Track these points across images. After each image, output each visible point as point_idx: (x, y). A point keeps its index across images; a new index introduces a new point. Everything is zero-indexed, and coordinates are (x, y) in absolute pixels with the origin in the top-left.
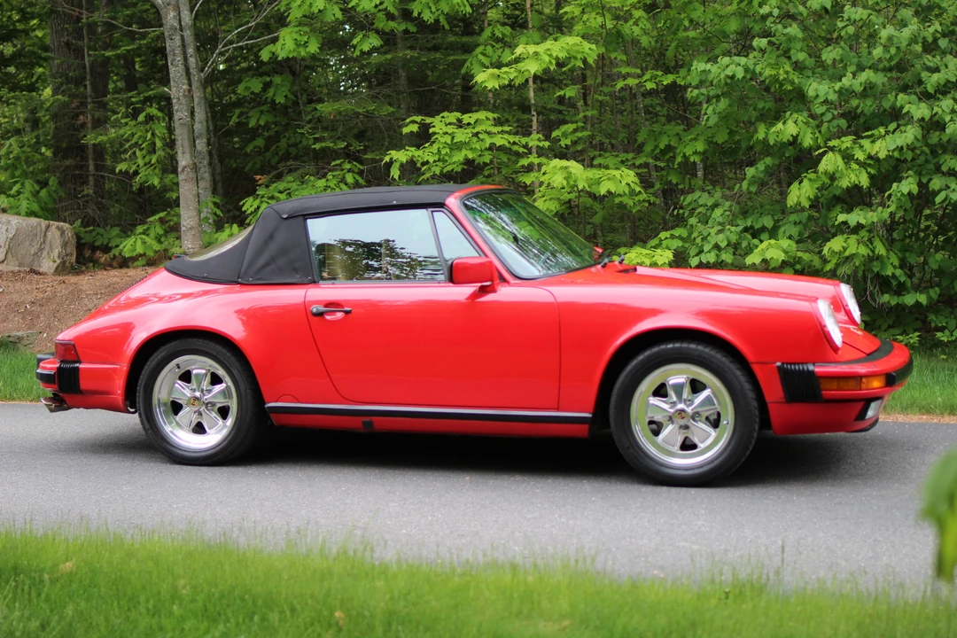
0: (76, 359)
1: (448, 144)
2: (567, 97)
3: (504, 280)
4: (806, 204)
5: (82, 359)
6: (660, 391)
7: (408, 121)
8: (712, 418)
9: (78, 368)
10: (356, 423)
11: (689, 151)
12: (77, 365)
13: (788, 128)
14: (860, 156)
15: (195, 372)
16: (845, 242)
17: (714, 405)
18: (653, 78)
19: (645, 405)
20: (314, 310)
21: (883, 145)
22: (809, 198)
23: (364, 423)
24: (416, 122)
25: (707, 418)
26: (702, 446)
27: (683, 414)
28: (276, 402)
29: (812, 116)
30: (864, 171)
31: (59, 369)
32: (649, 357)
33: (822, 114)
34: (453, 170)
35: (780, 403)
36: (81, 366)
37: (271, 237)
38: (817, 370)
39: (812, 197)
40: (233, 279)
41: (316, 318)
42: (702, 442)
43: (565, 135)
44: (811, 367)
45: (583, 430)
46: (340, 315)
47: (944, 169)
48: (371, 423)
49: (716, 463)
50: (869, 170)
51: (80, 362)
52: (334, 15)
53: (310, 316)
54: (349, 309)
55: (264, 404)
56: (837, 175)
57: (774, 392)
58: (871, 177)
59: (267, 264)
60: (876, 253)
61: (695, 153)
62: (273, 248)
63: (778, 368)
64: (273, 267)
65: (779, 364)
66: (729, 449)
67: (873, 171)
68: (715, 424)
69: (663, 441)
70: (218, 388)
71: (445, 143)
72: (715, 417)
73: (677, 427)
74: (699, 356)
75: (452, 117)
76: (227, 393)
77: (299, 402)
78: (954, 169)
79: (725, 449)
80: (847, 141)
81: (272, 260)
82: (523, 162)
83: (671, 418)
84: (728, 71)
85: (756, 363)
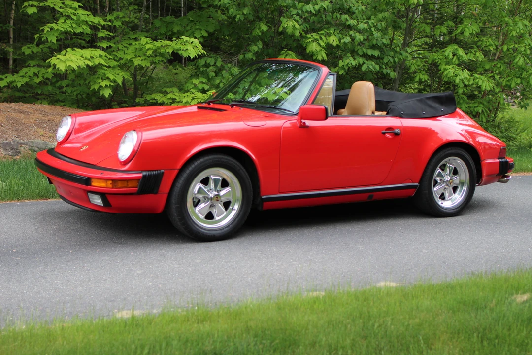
43: (116, 19)
82: (101, 35)
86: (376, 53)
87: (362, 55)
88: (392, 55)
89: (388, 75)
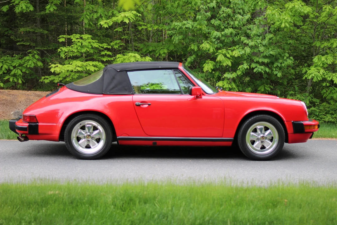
0: (36, 122)
1: (80, 46)
2: (119, 31)
3: (203, 94)
4: (210, 71)
5: (39, 121)
6: (255, 131)
7: (60, 36)
8: (270, 139)
9: (38, 125)
10: (151, 143)
11: (161, 52)
12: (37, 124)
13: (206, 46)
14: (228, 56)
15: (87, 126)
16: (223, 83)
17: (271, 134)
18: (151, 26)
19: (250, 135)
20: (137, 104)
21: (237, 53)
22: (211, 69)
23: (153, 143)
24: (64, 38)
25: (269, 139)
26: (267, 148)
27: (263, 138)
28: (121, 136)
29: (212, 42)
30: (229, 61)
31: (29, 126)
32: (253, 119)
33: (214, 42)
34: (77, 55)
35: (292, 133)
36: (39, 124)
37: (114, 78)
38: (304, 123)
39: (213, 69)
40: (101, 93)
41: (137, 107)
42: (267, 146)
43: (116, 44)
44: (302, 122)
45: (230, 144)
46: (146, 106)
47: (255, 61)
48: (156, 143)
49: (273, 153)
50: (231, 60)
51: (38, 123)
53: (135, 106)
54: (150, 104)
55: (116, 137)
56: (222, 62)
57: (290, 130)
58: (232, 63)
59: (113, 88)
60: (233, 87)
61: (164, 53)
62: (115, 82)
63: (292, 122)
64: (116, 88)
65: (292, 121)
66: (277, 149)
67: (232, 61)
68: (271, 140)
69: (255, 146)
70: (96, 132)
71: (79, 45)
73: (261, 141)
74: (269, 119)
75: (78, 36)
76: (99, 133)
77: (129, 136)
78: (259, 61)
79: (275, 149)
80: (224, 51)
81: (116, 86)
82: (103, 53)
83: (258, 139)
84: (187, 26)
85: (286, 121)
86: (266, 61)
88: (280, 62)
89: (276, 75)
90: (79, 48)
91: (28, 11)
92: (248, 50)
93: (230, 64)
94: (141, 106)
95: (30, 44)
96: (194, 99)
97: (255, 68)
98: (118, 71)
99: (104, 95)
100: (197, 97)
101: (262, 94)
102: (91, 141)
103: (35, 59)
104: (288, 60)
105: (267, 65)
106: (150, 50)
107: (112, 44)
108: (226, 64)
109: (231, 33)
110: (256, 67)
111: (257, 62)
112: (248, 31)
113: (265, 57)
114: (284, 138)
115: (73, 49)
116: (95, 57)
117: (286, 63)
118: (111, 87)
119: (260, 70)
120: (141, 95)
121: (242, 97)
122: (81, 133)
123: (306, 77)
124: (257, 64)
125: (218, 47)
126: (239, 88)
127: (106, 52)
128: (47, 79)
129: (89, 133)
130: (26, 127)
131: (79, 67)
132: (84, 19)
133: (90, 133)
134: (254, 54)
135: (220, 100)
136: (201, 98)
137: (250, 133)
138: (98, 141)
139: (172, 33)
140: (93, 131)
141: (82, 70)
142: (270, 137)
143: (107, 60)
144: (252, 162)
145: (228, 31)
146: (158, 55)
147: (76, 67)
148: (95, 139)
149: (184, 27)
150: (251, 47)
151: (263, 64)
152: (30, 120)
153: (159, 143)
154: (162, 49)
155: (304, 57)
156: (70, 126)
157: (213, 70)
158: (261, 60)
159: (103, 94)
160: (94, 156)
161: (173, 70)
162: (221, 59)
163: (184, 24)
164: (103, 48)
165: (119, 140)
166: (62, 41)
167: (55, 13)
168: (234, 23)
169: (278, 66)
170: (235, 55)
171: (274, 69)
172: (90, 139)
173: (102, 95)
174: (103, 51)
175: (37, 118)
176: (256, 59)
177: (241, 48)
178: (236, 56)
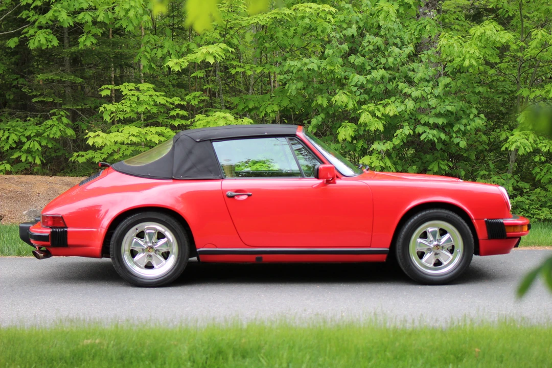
0: (64, 226)
2: (198, 77)
3: (338, 177)
4: (349, 139)
5: (67, 226)
6: (424, 235)
7: (103, 87)
8: (449, 249)
9: (66, 231)
10: (252, 258)
11: (269, 110)
12: (66, 229)
13: (341, 98)
14: (378, 114)
15: (147, 231)
16: (370, 159)
17: (451, 241)
18: (252, 68)
19: (416, 243)
20: (229, 194)
21: (393, 108)
22: (351, 136)
23: (258, 259)
24: (109, 89)
25: (447, 249)
26: (445, 263)
27: (438, 247)
28: (203, 248)
29: (351, 92)
30: (380, 122)
31: (52, 233)
32: (421, 217)
33: (355, 92)
34: (130, 117)
35: (486, 239)
36: (68, 230)
37: (190, 152)
38: (504, 222)
39: (353, 135)
40: (170, 177)
41: (230, 199)
42: (445, 261)
44: (502, 221)
45: (383, 258)
46: (244, 197)
47: (422, 122)
48: (261, 258)
49: (454, 272)
50: (383, 122)
51: (67, 228)
52: (69, 23)
53: (225, 197)
54: (250, 194)
55: (196, 249)
56: (368, 124)
57: (482, 233)
58: (384, 126)
59: (190, 168)
60: (387, 165)
61: (273, 111)
62: (193, 159)
63: (486, 221)
64: (195, 169)
65: (486, 219)
66: (461, 264)
68: (452, 251)
69: (426, 261)
70: (163, 241)
71: (134, 101)
72: (451, 248)
73: (434, 253)
74: (447, 216)
75: (132, 86)
76: (168, 243)
77: (217, 247)
78: (428, 122)
79: (459, 265)
80: (371, 106)
81: (194, 166)
82: (173, 113)
83: (429, 250)
84: (310, 67)
85: (475, 219)
86: (440, 121)
87: (424, 124)
88: (464, 123)
89: (458, 144)
90: (133, 105)
91: (50, 46)
92: (410, 104)
93: (381, 128)
94: (236, 198)
95: (54, 100)
96: (323, 184)
97: (422, 133)
98: (198, 140)
99: (175, 181)
100: (328, 182)
101: (435, 176)
102: (153, 257)
103: (63, 124)
104: (476, 119)
105: (441, 128)
106: (251, 107)
107: (187, 98)
108: (375, 128)
109: (382, 78)
110: (425, 132)
111: (426, 124)
112: (411, 74)
113: (439, 115)
114: (473, 247)
115: (124, 107)
116: (160, 120)
117: (473, 124)
118: (186, 166)
119: (431, 137)
120: (235, 179)
121: (402, 180)
122: (137, 244)
123: (507, 147)
124: (426, 127)
125: (361, 100)
126: (397, 166)
127: (178, 111)
128: (83, 156)
129: (151, 243)
130: (47, 234)
131: (134, 135)
132: (141, 58)
133: (153, 243)
134: (421, 111)
135: (366, 186)
136: (335, 183)
137: (415, 239)
138: (166, 255)
139: (285, 78)
140: (157, 240)
141: (140, 141)
142: (449, 246)
143: (181, 124)
144: (420, 287)
145: (378, 74)
146: (263, 115)
147: (129, 136)
148: (161, 254)
149: (305, 68)
150: (416, 100)
151: (435, 126)
152: (53, 224)
153: (266, 258)
154: (269, 104)
155: (503, 114)
156: (120, 232)
157: (354, 138)
158: (431, 121)
159: (173, 179)
160: (158, 281)
161: (287, 138)
162: (367, 121)
163: (305, 64)
164: (173, 104)
165: (200, 254)
166: (105, 95)
167: (94, 49)
168: (387, 61)
169: (460, 129)
170: (389, 112)
171: (454, 135)
172: (152, 253)
173: (172, 181)
174: (173, 109)
175: (65, 220)
176: (424, 119)
177: (399, 101)
178: (391, 114)
